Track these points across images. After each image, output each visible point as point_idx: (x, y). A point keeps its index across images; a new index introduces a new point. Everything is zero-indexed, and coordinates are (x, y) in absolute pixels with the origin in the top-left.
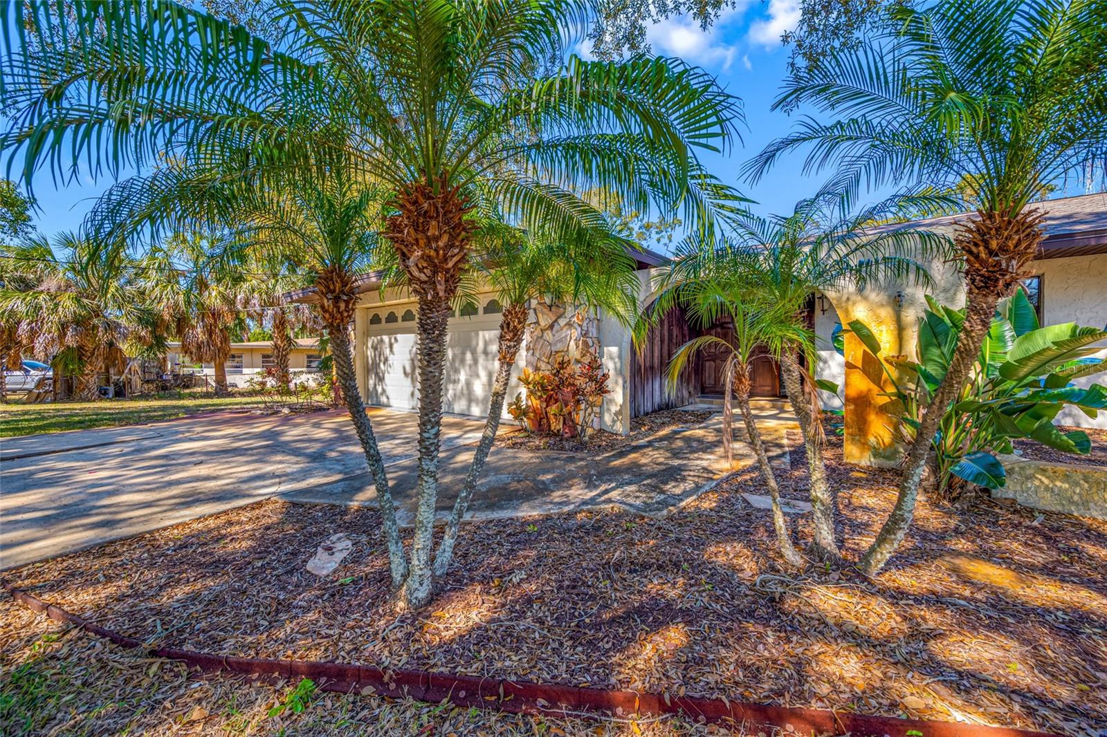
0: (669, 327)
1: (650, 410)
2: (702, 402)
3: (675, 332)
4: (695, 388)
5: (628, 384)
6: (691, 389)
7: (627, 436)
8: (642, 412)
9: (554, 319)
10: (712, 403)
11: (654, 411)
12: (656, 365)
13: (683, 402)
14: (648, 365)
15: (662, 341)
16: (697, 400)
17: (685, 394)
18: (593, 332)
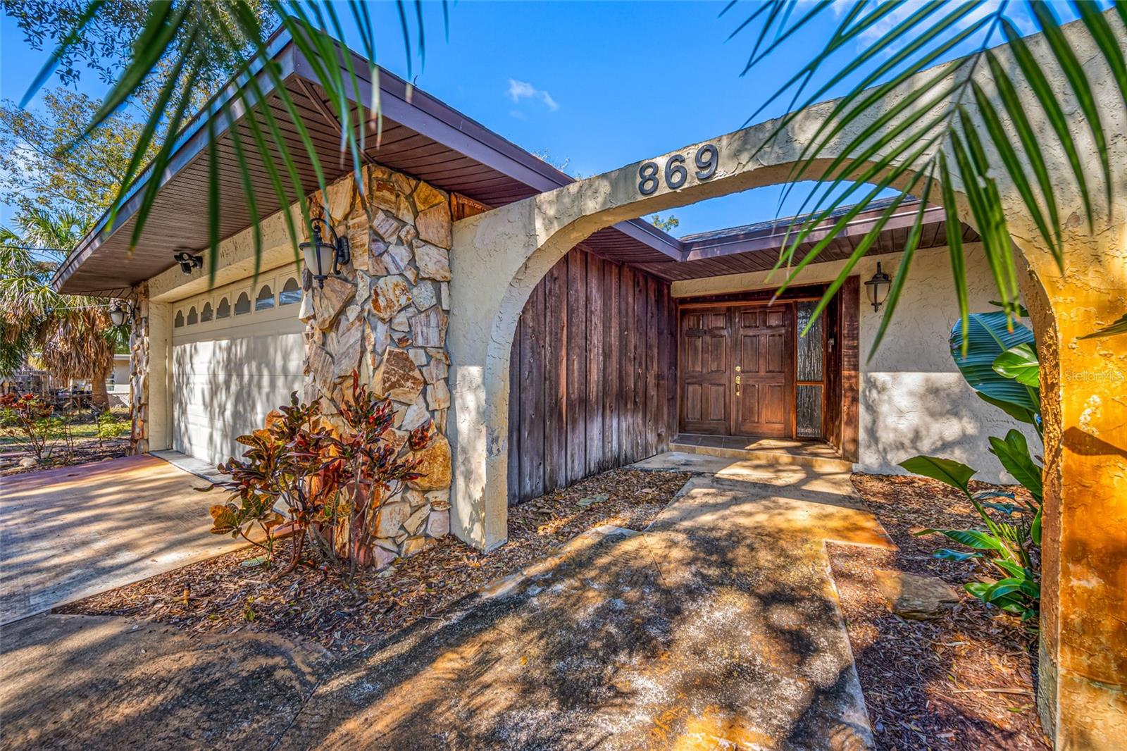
0: (621, 331)
1: (581, 474)
2: (678, 449)
3: (633, 339)
4: (669, 427)
5: (503, 444)
6: (663, 430)
7: (497, 553)
8: (562, 481)
9: (338, 306)
10: (693, 451)
11: (588, 475)
12: (593, 396)
13: (646, 451)
14: (575, 396)
15: (607, 355)
16: (672, 445)
17: (652, 437)
18: (429, 333)
